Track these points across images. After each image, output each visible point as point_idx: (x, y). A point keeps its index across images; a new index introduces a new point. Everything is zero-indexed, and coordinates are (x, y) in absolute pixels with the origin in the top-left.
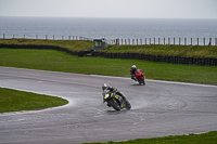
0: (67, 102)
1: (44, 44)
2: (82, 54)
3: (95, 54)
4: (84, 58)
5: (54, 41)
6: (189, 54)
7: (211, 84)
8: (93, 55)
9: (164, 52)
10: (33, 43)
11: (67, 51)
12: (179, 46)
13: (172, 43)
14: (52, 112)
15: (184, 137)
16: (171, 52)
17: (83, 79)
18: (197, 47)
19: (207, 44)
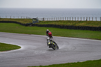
0: (20, 47)
1: (10, 20)
2: (27, 25)
3: (33, 25)
4: (28, 27)
5: (14, 19)
6: (77, 25)
7: (87, 38)
8: (32, 26)
9: (65, 24)
10: (4, 20)
11: (20, 24)
12: (73, 21)
13: (69, 20)
14: (13, 52)
15: (75, 63)
16: (69, 24)
17: (28, 37)
18: (81, 21)
19: (85, 20)
